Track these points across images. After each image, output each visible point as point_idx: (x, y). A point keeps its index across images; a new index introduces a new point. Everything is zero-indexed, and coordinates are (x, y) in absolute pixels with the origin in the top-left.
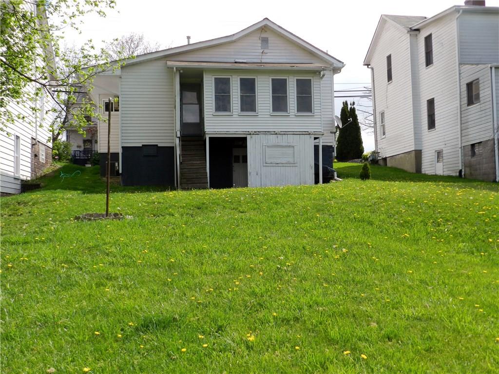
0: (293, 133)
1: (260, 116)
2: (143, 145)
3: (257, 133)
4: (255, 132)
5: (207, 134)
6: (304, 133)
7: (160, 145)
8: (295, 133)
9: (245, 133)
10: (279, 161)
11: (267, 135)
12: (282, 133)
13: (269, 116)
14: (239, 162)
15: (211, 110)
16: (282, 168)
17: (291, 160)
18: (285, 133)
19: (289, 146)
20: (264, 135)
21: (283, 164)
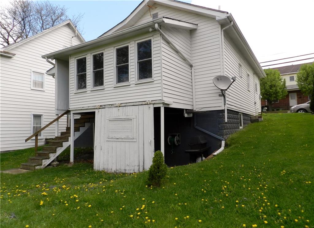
0: (132, 104)
1: (106, 89)
4: (102, 106)
5: (71, 110)
9: (94, 107)
12: (124, 105)
13: (113, 88)
17: (130, 135)
18: (126, 105)
19: (127, 119)
20: (108, 108)
21: (122, 139)
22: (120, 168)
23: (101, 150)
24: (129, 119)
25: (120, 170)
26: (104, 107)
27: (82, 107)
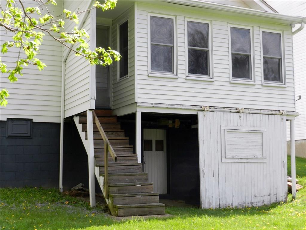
0: (259, 112)
1: (215, 83)
2: (8, 118)
3: (212, 109)
4: (210, 107)
5: (139, 106)
6: (274, 112)
7: (35, 120)
8: (262, 112)
9: (195, 108)
10: (242, 155)
11: (225, 113)
12: (247, 111)
13: (227, 84)
14: (151, 150)
15: (145, 68)
16: (246, 165)
17: (259, 154)
18: (250, 112)
19: (256, 132)
20: (222, 113)
21: (248, 159)
22: (245, 201)
23: (213, 177)
24: (258, 132)
25: (244, 205)
26: (213, 109)
27: (169, 104)
